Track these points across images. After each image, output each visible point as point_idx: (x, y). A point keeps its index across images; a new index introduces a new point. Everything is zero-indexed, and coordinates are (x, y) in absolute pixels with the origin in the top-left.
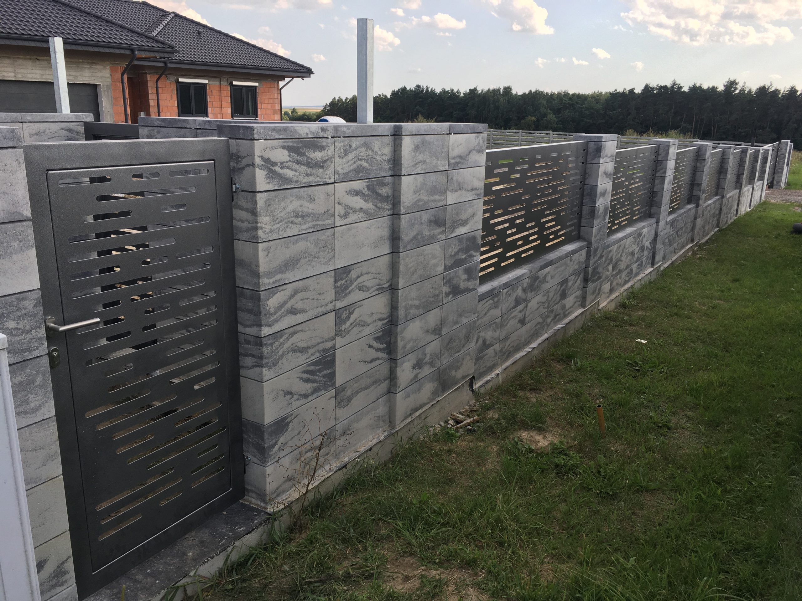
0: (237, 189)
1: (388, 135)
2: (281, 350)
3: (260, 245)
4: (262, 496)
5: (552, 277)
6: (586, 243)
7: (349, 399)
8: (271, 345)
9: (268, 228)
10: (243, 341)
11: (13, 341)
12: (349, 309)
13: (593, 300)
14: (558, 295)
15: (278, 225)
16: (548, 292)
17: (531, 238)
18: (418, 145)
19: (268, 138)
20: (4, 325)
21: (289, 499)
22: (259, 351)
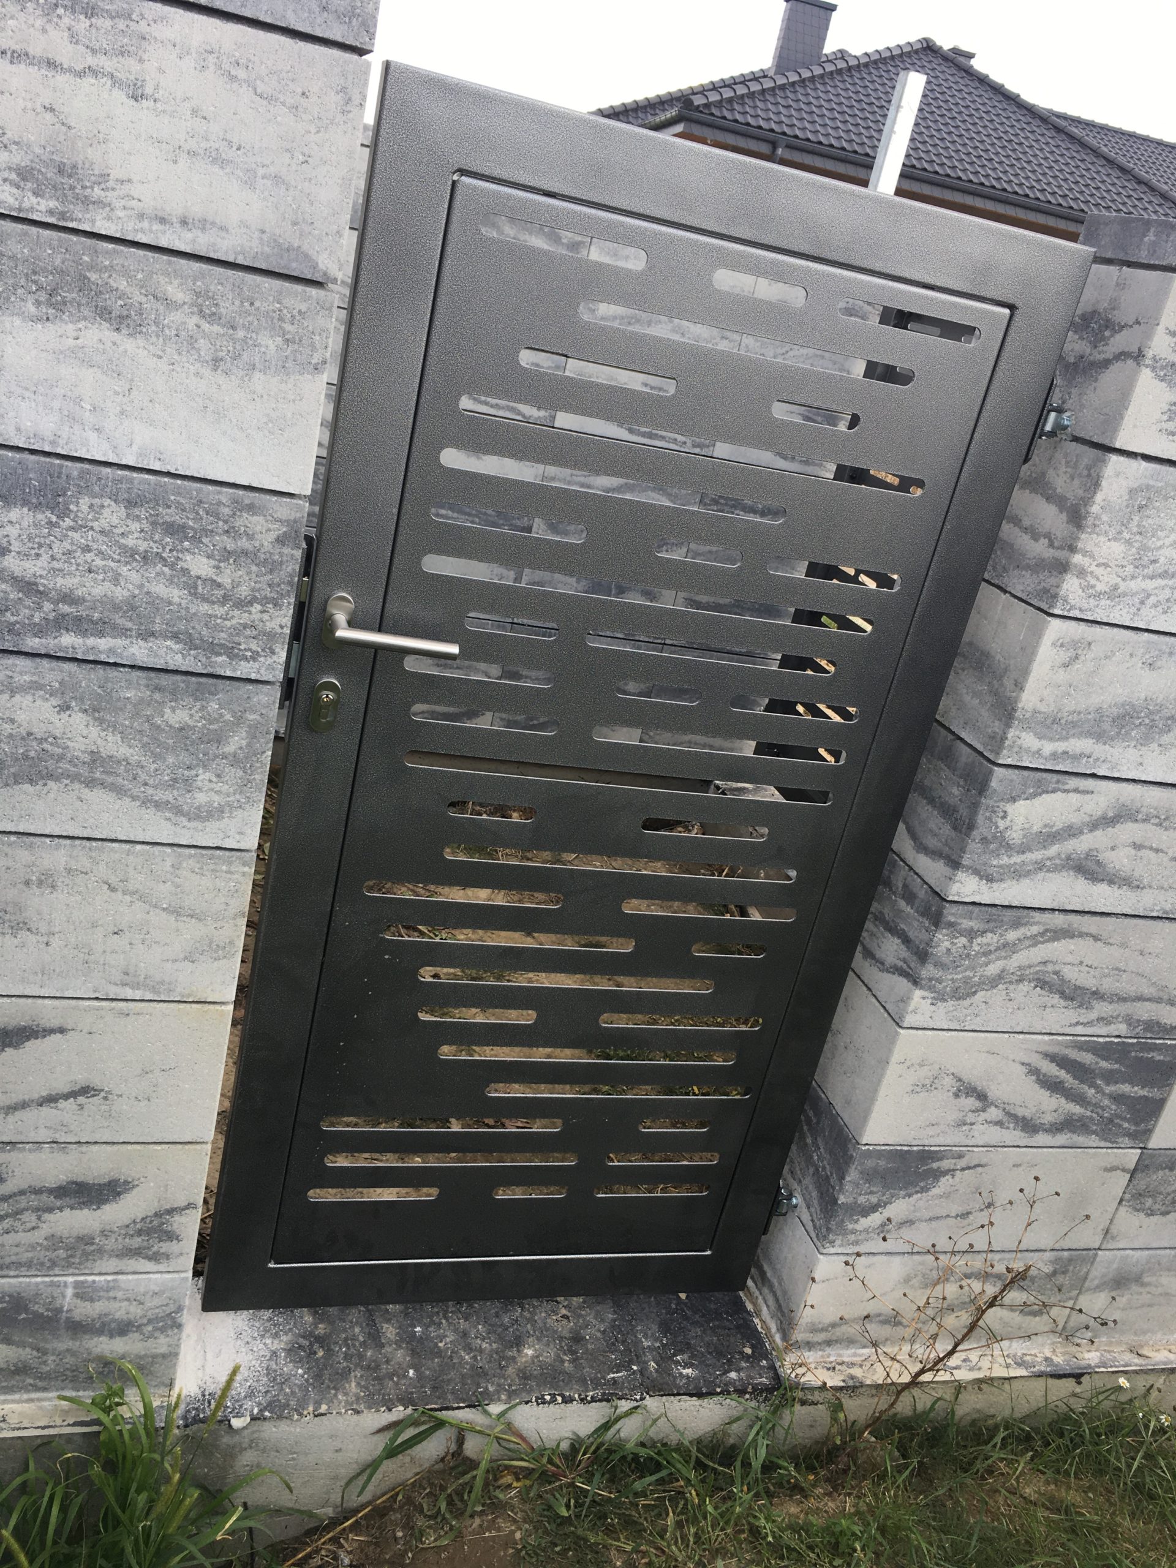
0: (1059, 427)
2: (1000, 964)
3: (1055, 623)
8: (971, 934)
9: (1105, 580)
10: (900, 885)
20: (178, 559)
21: (857, 1372)
22: (924, 936)
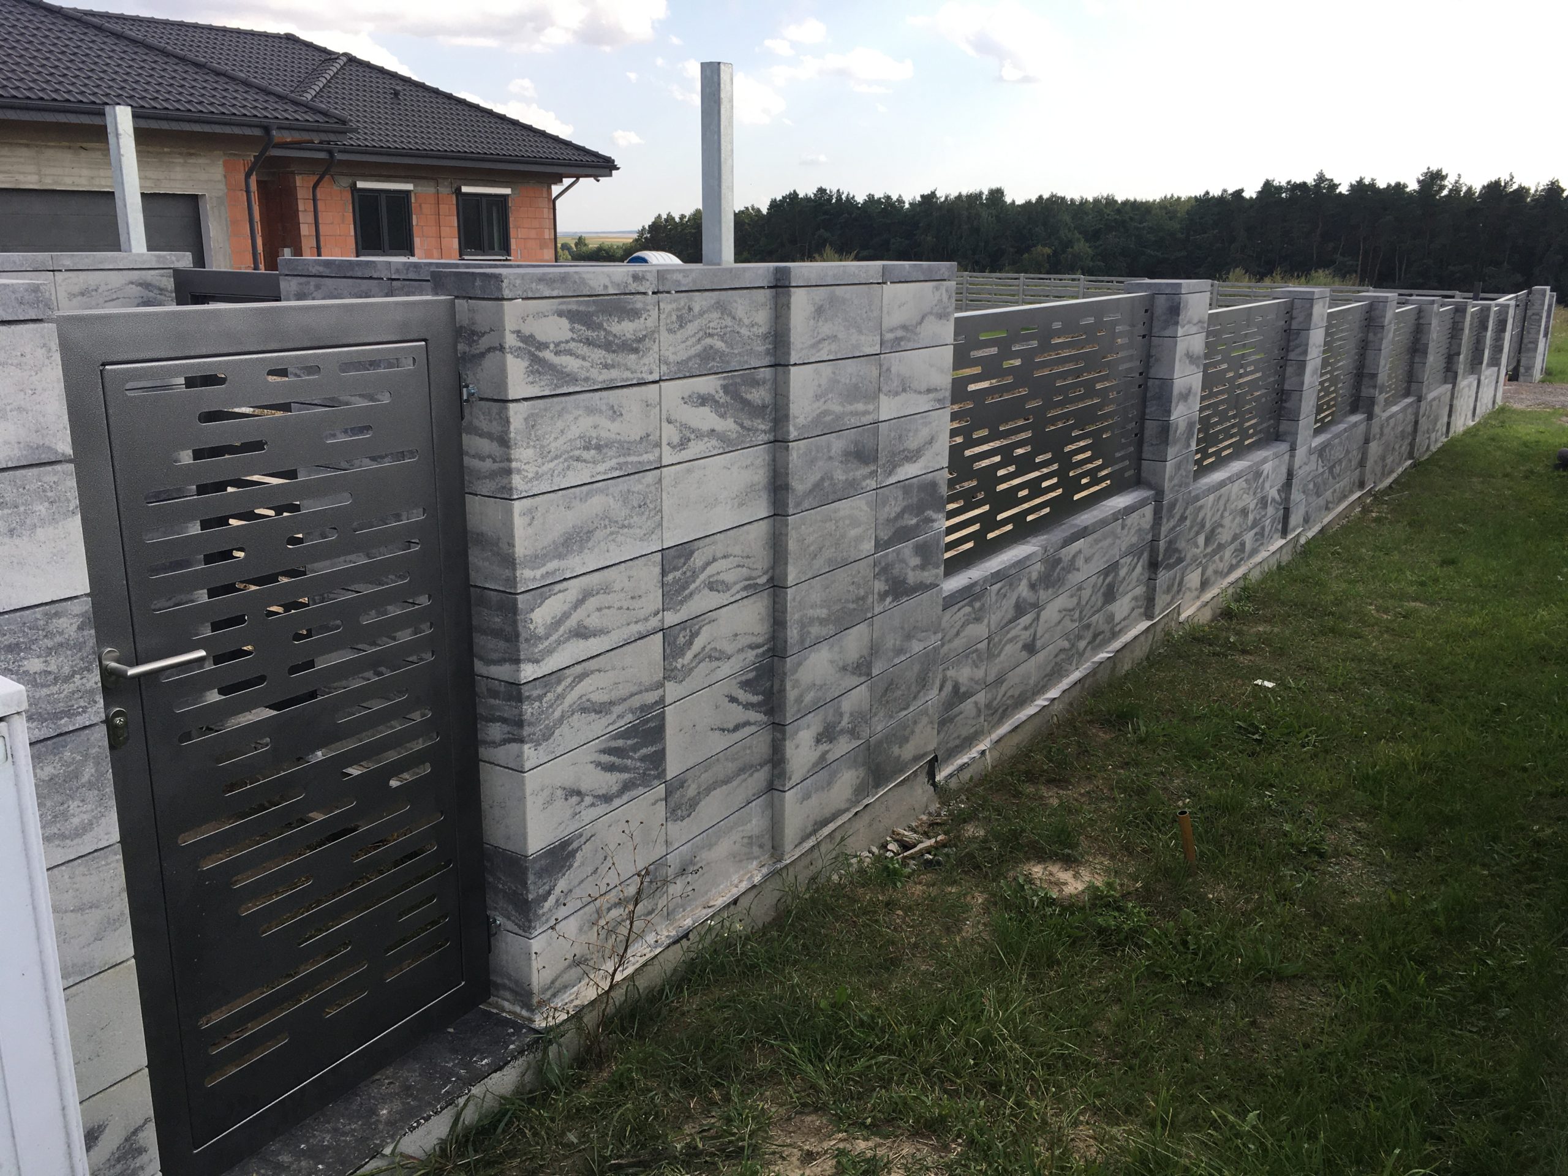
0: (470, 395)
1: (763, 287)
2: (559, 710)
3: (516, 503)
4: (523, 995)
5: (1087, 560)
6: (1153, 492)
7: (693, 804)
8: (540, 698)
9: (531, 470)
10: (485, 690)
11: (37, 697)
12: (691, 626)
13: (1169, 605)
14: (1100, 594)
15: (552, 465)
16: (1080, 589)
17: (1045, 484)
18: (822, 306)
19: (530, 295)
20: (19, 666)
21: (577, 1002)
22: (516, 712)
